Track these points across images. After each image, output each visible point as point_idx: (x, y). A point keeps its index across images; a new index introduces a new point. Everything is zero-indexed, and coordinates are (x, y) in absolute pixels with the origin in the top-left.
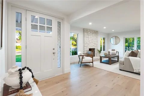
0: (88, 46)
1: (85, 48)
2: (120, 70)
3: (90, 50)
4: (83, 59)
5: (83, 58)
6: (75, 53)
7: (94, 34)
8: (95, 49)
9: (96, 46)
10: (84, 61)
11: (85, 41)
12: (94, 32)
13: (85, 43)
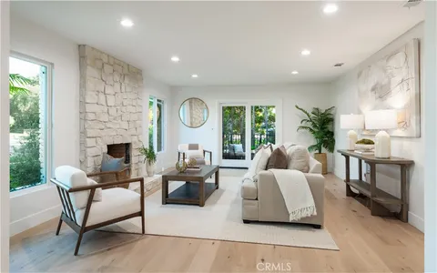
0: (102, 133)
1: (90, 142)
2: (246, 222)
3: (113, 150)
4: (94, 206)
5: (91, 200)
6: (27, 174)
7: (127, 81)
8: (134, 146)
9: (133, 132)
10: (100, 213)
11: (89, 108)
12: (126, 71)
13: (91, 116)
